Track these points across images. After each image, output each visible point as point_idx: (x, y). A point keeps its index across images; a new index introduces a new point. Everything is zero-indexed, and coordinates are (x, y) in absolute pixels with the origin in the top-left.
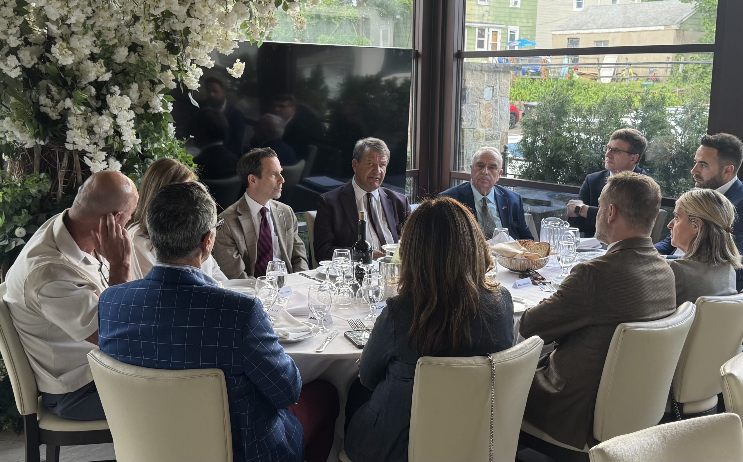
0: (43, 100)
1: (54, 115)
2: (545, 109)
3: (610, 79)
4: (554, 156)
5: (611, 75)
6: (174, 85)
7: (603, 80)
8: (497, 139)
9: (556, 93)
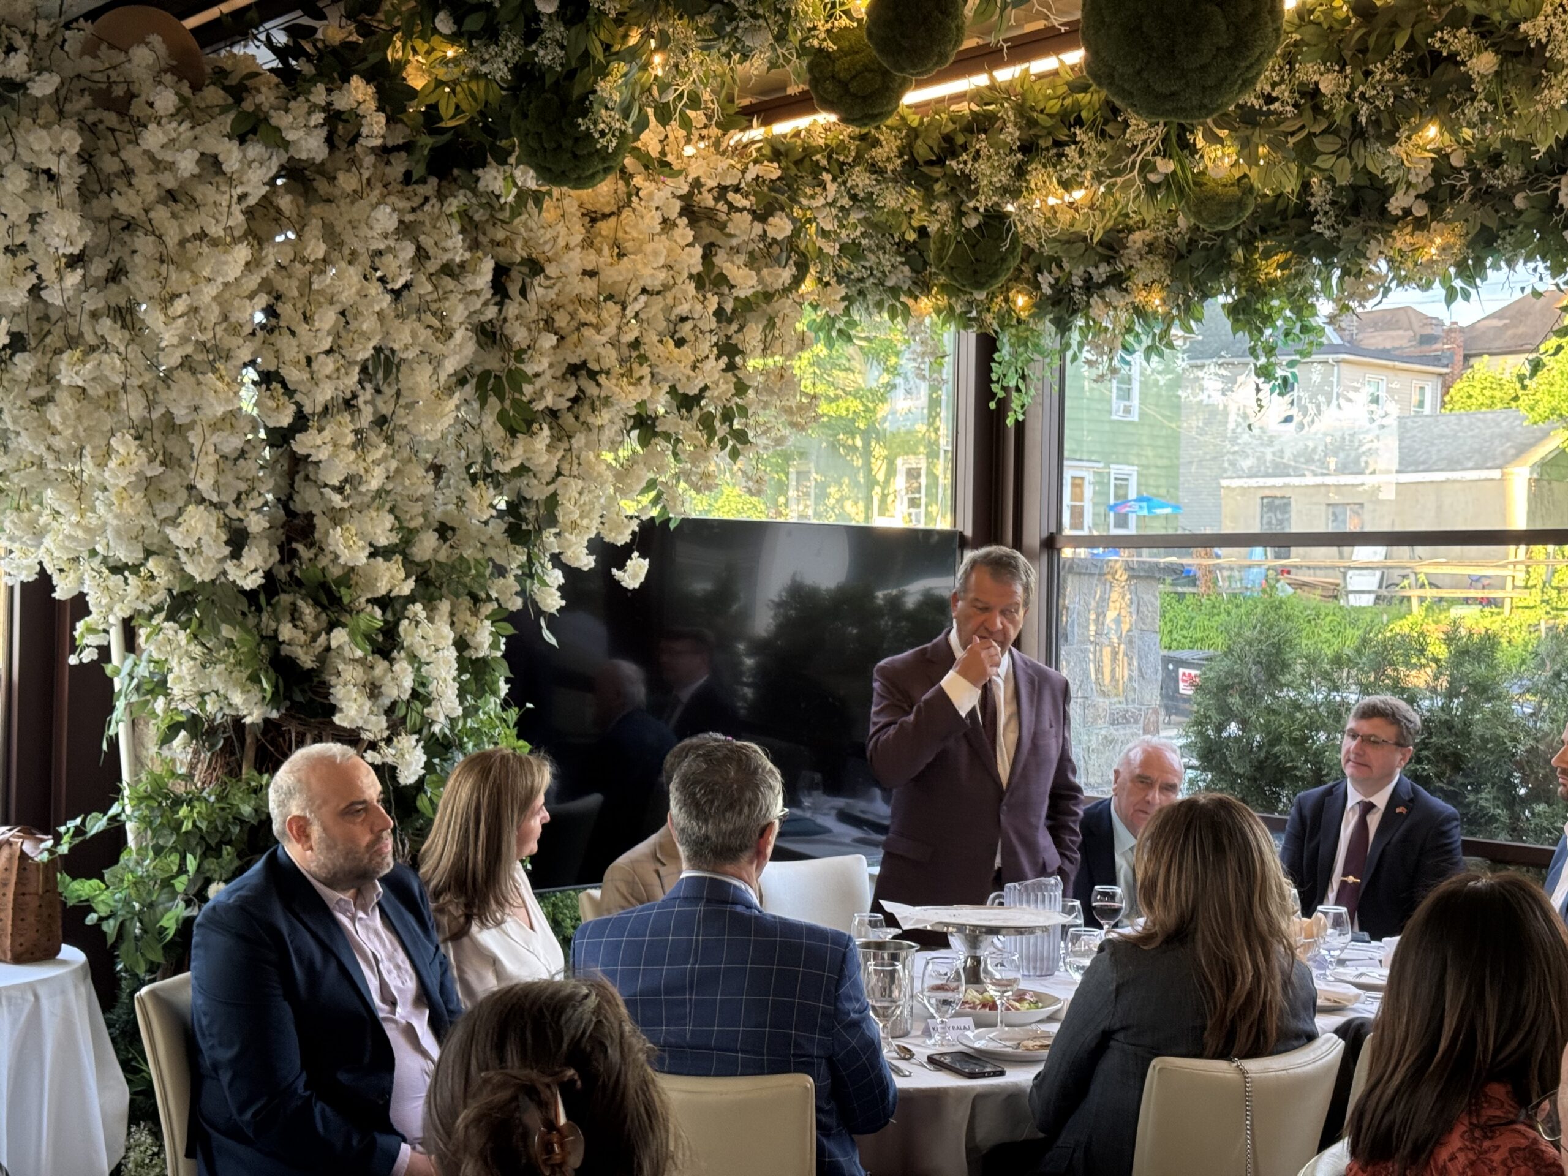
0: (286, 631)
1: (307, 661)
2: (1242, 658)
3: (1372, 597)
4: (1267, 758)
5: (1374, 587)
6: (517, 604)
7: (1354, 601)
8: (1136, 722)
9: (1263, 625)
